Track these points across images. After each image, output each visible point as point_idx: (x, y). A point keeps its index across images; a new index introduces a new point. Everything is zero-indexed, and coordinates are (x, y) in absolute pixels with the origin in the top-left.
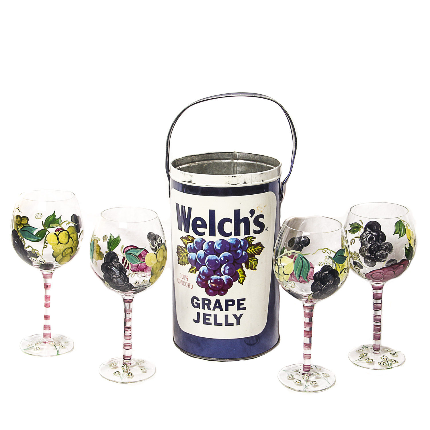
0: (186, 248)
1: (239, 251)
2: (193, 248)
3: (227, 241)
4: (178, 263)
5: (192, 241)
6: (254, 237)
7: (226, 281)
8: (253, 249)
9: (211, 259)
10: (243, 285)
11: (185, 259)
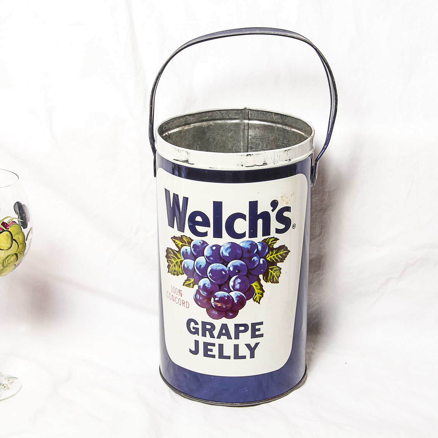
0: (179, 252)
1: (255, 258)
2: (190, 253)
3: (239, 245)
4: (168, 272)
5: (188, 244)
6: (277, 238)
7: (236, 300)
8: (274, 254)
9: (216, 269)
10: (259, 304)
11: (179, 267)
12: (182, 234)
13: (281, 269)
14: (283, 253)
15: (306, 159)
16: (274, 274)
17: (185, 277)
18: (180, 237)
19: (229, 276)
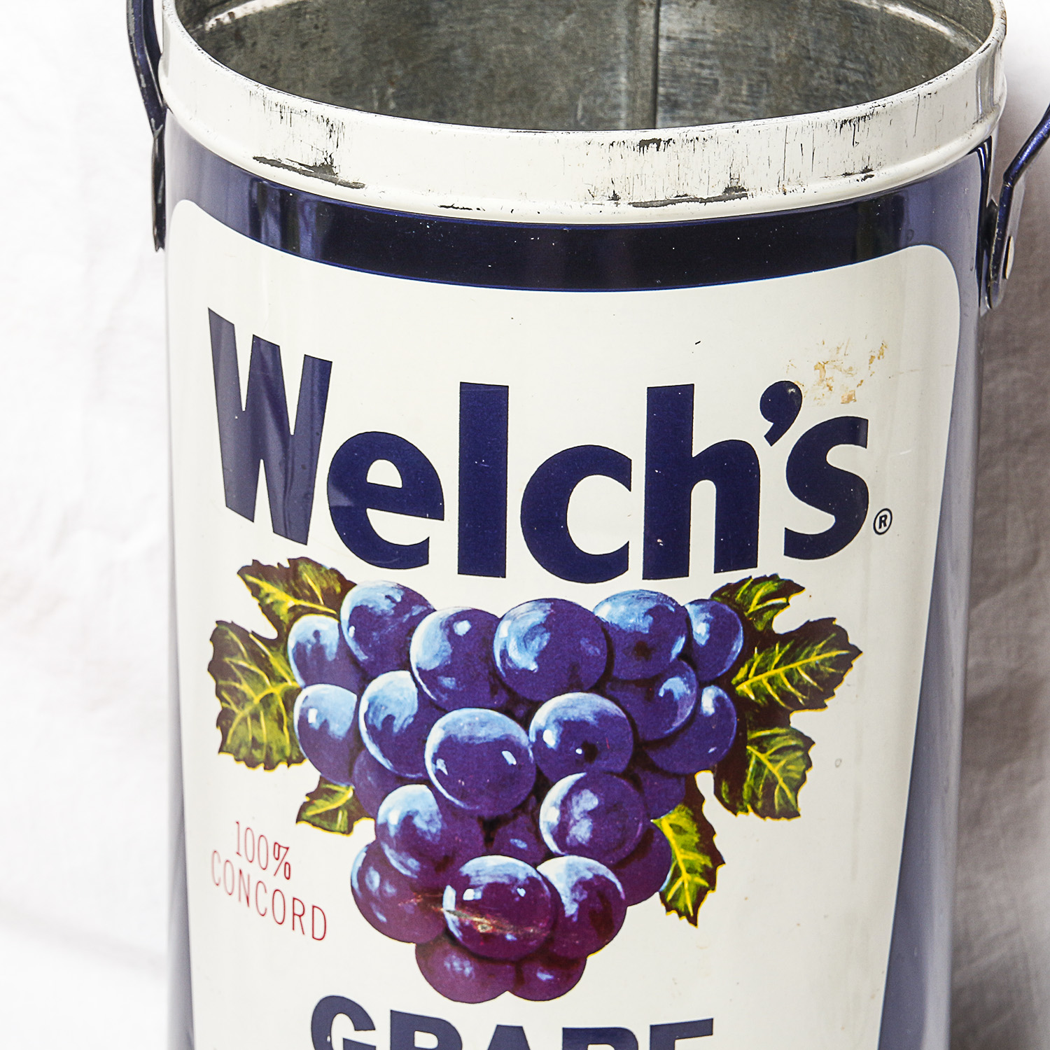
0: (279, 644)
1: (676, 685)
2: (335, 649)
3: (592, 614)
4: (221, 750)
5: (326, 604)
6: (790, 582)
7: (575, 900)
8: (776, 667)
9: (471, 738)
10: (695, 924)
11: (276, 725)
12: (294, 550)
13: (809, 742)
14: (823, 662)
15: (954, 167)
16: (775, 770)
17: (307, 776)
18: (287, 565)
19: (539, 773)
